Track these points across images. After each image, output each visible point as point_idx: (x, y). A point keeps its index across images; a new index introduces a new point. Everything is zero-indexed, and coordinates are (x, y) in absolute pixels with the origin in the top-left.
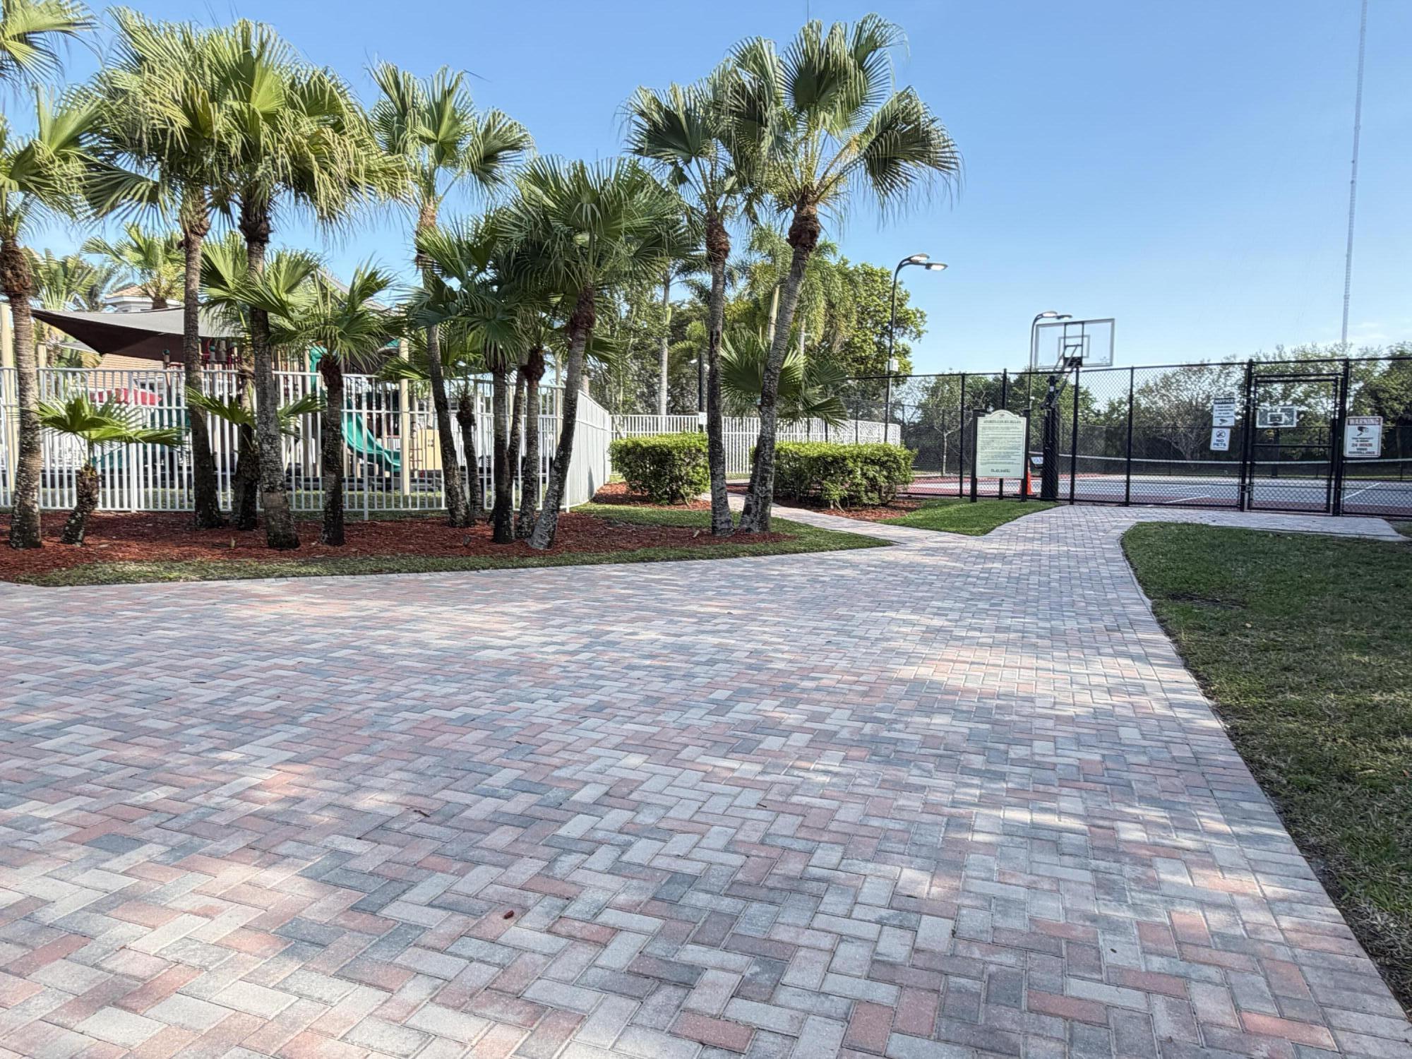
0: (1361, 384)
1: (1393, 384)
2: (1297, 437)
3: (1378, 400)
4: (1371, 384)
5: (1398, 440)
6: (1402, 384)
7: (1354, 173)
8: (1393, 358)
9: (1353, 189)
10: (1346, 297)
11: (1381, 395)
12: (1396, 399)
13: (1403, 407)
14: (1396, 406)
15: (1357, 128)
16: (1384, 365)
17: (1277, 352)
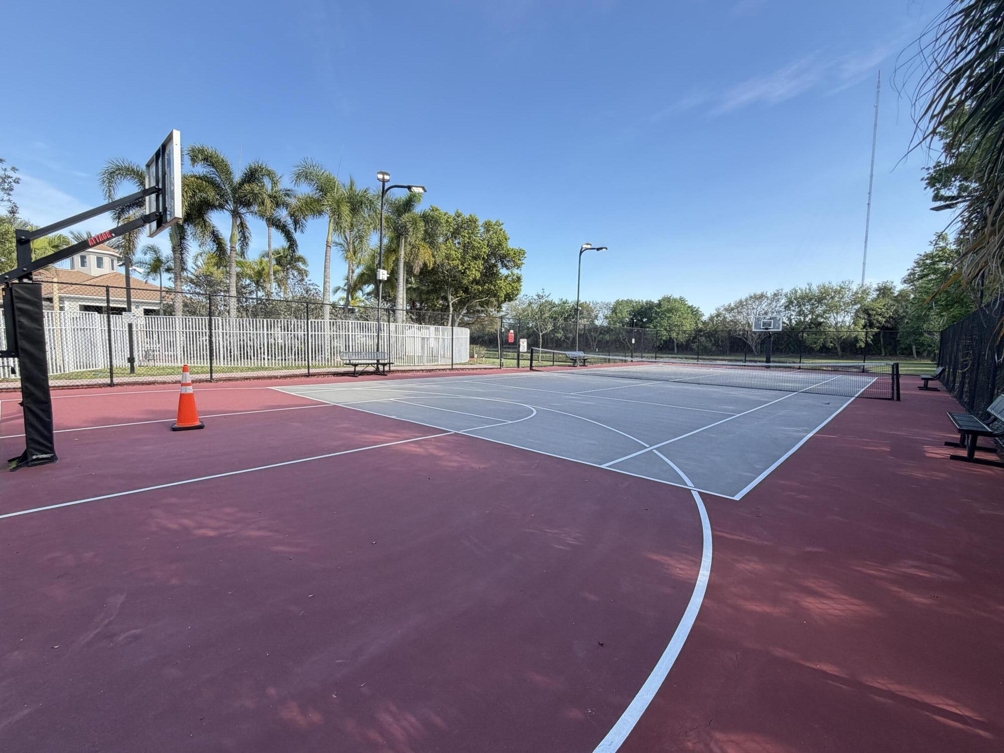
0: (859, 306)
1: (878, 305)
2: (817, 337)
3: (869, 315)
4: (865, 305)
5: (882, 339)
6: (884, 306)
7: (869, 199)
8: (879, 290)
9: (869, 208)
10: (864, 264)
11: (870, 312)
12: (880, 315)
13: (884, 320)
14: (880, 318)
15: (871, 176)
16: (874, 295)
17: (808, 287)
